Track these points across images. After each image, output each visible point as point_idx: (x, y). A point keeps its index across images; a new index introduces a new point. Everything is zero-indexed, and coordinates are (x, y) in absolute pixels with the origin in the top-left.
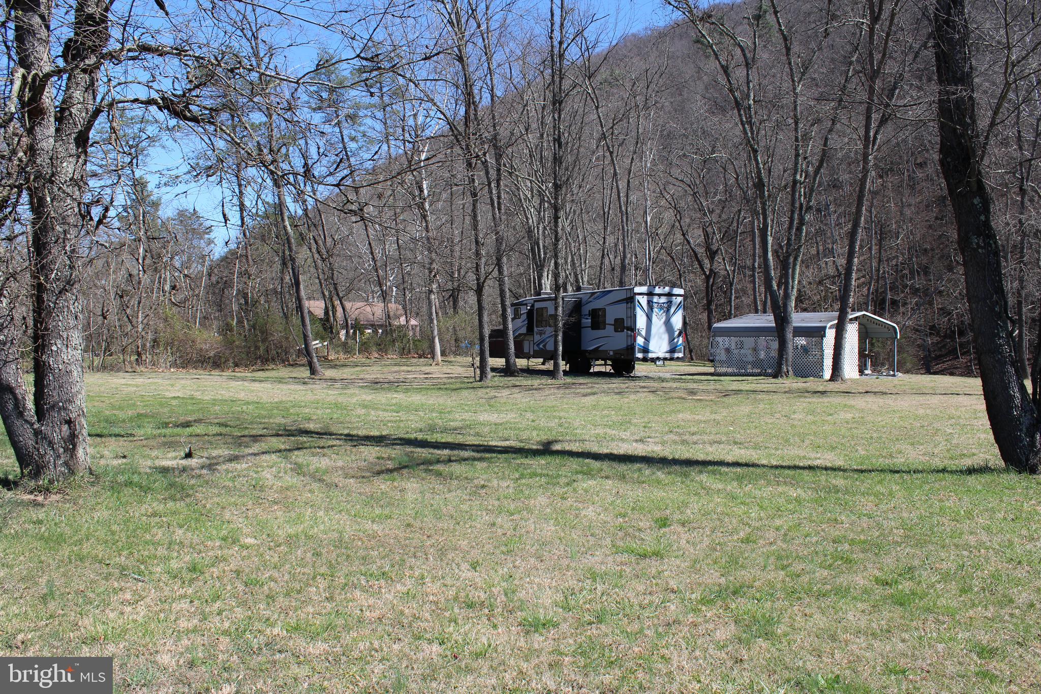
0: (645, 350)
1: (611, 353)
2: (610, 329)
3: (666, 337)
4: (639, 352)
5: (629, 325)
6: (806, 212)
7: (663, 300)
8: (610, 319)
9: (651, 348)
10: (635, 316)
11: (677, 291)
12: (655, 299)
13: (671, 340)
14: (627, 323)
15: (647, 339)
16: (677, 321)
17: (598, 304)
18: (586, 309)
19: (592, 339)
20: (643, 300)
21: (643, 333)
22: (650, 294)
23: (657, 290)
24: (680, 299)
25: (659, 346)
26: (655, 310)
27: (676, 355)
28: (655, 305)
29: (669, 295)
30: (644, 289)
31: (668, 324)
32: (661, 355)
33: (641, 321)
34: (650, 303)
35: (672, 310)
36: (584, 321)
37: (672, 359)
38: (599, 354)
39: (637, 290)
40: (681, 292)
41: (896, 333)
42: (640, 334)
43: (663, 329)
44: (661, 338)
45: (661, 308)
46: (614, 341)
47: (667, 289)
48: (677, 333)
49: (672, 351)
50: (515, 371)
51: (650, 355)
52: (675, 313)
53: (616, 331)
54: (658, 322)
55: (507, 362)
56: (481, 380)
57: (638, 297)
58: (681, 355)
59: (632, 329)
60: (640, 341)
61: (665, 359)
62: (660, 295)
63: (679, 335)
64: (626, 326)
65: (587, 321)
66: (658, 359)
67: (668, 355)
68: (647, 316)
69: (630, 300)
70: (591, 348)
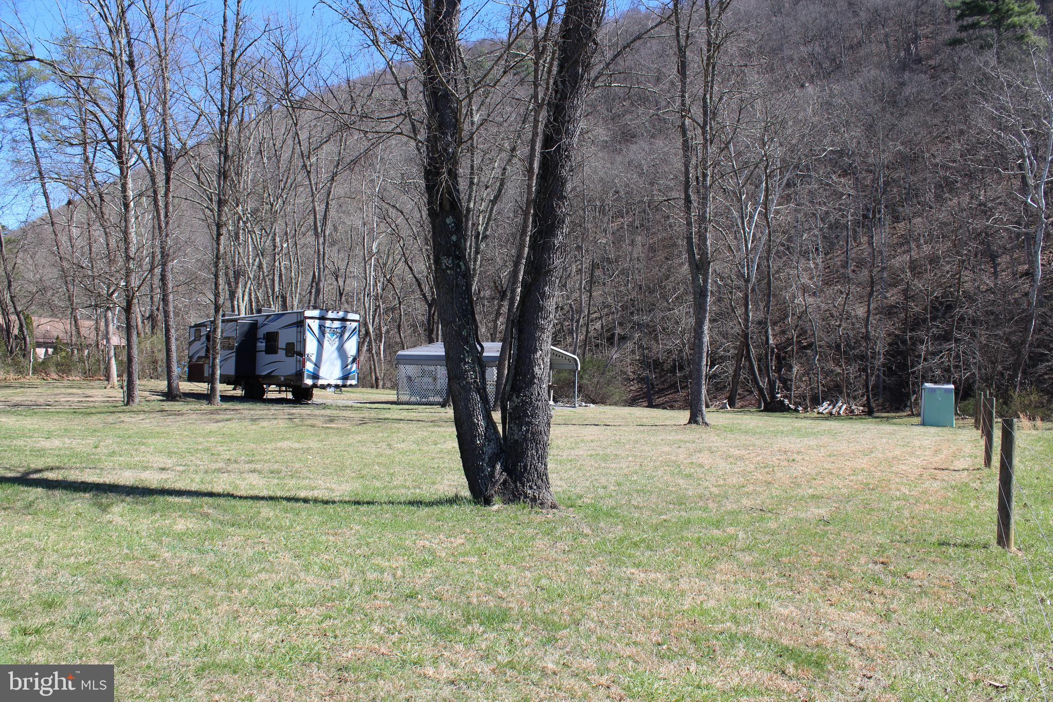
0: (315, 376)
1: (282, 379)
2: (281, 353)
3: (338, 364)
4: (309, 377)
5: (298, 350)
6: (482, 241)
7: (337, 324)
8: (282, 344)
9: (321, 374)
10: (305, 340)
11: (351, 316)
12: (328, 323)
13: (344, 366)
14: (297, 348)
15: (317, 365)
16: (351, 347)
17: (272, 327)
18: (261, 333)
19: (266, 364)
20: (315, 325)
21: (314, 358)
22: (322, 318)
23: (330, 315)
24: (355, 324)
25: (331, 372)
26: (327, 335)
27: (349, 382)
28: (327, 330)
29: (343, 320)
30: (316, 313)
31: (341, 350)
32: (333, 382)
33: (311, 346)
34: (322, 328)
35: (346, 335)
36: (259, 344)
37: (344, 386)
38: (271, 379)
39: (308, 313)
40: (357, 317)
41: (577, 365)
42: (310, 360)
43: (336, 354)
44: (332, 364)
45: (334, 333)
46: (285, 366)
47: (341, 314)
48: (350, 360)
49: (345, 377)
50: (177, 395)
51: (320, 382)
52: (349, 338)
53: (287, 356)
54: (331, 346)
55: (170, 385)
56: (126, 405)
57: (308, 321)
58: (354, 382)
59: (301, 354)
60: (309, 366)
61: (337, 386)
62: (333, 320)
63: (354, 360)
64: (296, 351)
65: (261, 345)
66: (329, 385)
67: (340, 382)
68: (318, 341)
69: (300, 324)
70: (264, 373)
